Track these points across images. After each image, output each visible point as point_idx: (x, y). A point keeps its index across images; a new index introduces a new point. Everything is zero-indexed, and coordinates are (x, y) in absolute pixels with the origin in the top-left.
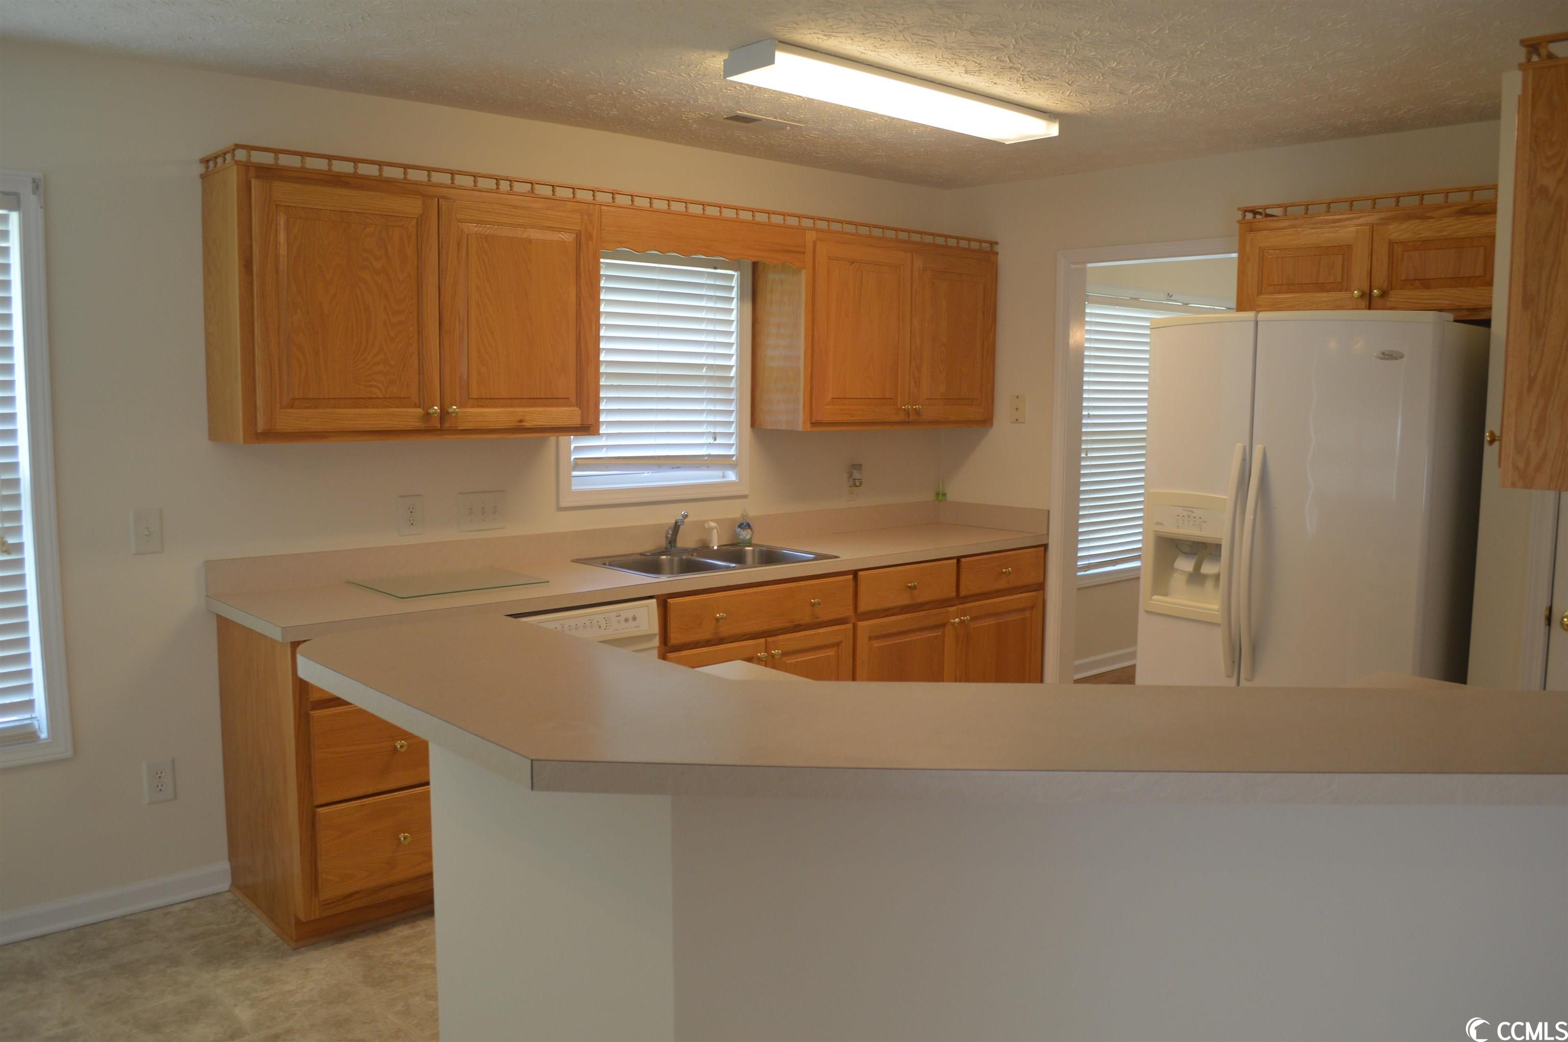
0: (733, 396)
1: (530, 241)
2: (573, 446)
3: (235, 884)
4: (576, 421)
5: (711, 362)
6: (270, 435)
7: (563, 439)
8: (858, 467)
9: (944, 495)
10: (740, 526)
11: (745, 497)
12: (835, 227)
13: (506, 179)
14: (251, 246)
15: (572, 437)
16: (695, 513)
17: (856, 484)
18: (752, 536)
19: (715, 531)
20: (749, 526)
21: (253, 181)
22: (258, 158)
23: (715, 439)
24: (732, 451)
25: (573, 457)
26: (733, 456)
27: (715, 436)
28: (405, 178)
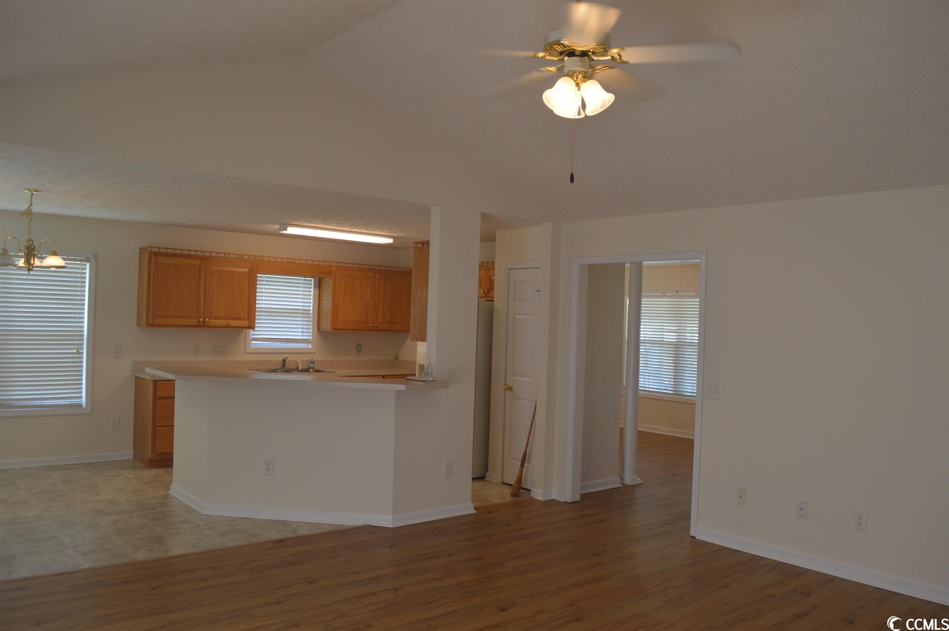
0: (311, 320)
1: (233, 272)
2: (251, 334)
3: (134, 457)
4: (247, 325)
5: (302, 308)
6: (152, 325)
7: (248, 330)
8: (360, 345)
9: (398, 357)
10: (311, 363)
11: (314, 353)
12: (344, 265)
13: (227, 253)
14: (151, 273)
15: (251, 330)
16: (291, 358)
17: (359, 351)
18: (314, 366)
19: (300, 364)
20: (313, 363)
21: (152, 256)
22: (154, 250)
23: (303, 333)
24: (310, 338)
25: (251, 337)
26: (310, 339)
27: (303, 332)
28: (196, 254)
